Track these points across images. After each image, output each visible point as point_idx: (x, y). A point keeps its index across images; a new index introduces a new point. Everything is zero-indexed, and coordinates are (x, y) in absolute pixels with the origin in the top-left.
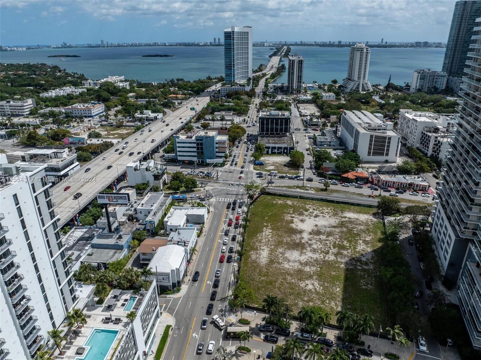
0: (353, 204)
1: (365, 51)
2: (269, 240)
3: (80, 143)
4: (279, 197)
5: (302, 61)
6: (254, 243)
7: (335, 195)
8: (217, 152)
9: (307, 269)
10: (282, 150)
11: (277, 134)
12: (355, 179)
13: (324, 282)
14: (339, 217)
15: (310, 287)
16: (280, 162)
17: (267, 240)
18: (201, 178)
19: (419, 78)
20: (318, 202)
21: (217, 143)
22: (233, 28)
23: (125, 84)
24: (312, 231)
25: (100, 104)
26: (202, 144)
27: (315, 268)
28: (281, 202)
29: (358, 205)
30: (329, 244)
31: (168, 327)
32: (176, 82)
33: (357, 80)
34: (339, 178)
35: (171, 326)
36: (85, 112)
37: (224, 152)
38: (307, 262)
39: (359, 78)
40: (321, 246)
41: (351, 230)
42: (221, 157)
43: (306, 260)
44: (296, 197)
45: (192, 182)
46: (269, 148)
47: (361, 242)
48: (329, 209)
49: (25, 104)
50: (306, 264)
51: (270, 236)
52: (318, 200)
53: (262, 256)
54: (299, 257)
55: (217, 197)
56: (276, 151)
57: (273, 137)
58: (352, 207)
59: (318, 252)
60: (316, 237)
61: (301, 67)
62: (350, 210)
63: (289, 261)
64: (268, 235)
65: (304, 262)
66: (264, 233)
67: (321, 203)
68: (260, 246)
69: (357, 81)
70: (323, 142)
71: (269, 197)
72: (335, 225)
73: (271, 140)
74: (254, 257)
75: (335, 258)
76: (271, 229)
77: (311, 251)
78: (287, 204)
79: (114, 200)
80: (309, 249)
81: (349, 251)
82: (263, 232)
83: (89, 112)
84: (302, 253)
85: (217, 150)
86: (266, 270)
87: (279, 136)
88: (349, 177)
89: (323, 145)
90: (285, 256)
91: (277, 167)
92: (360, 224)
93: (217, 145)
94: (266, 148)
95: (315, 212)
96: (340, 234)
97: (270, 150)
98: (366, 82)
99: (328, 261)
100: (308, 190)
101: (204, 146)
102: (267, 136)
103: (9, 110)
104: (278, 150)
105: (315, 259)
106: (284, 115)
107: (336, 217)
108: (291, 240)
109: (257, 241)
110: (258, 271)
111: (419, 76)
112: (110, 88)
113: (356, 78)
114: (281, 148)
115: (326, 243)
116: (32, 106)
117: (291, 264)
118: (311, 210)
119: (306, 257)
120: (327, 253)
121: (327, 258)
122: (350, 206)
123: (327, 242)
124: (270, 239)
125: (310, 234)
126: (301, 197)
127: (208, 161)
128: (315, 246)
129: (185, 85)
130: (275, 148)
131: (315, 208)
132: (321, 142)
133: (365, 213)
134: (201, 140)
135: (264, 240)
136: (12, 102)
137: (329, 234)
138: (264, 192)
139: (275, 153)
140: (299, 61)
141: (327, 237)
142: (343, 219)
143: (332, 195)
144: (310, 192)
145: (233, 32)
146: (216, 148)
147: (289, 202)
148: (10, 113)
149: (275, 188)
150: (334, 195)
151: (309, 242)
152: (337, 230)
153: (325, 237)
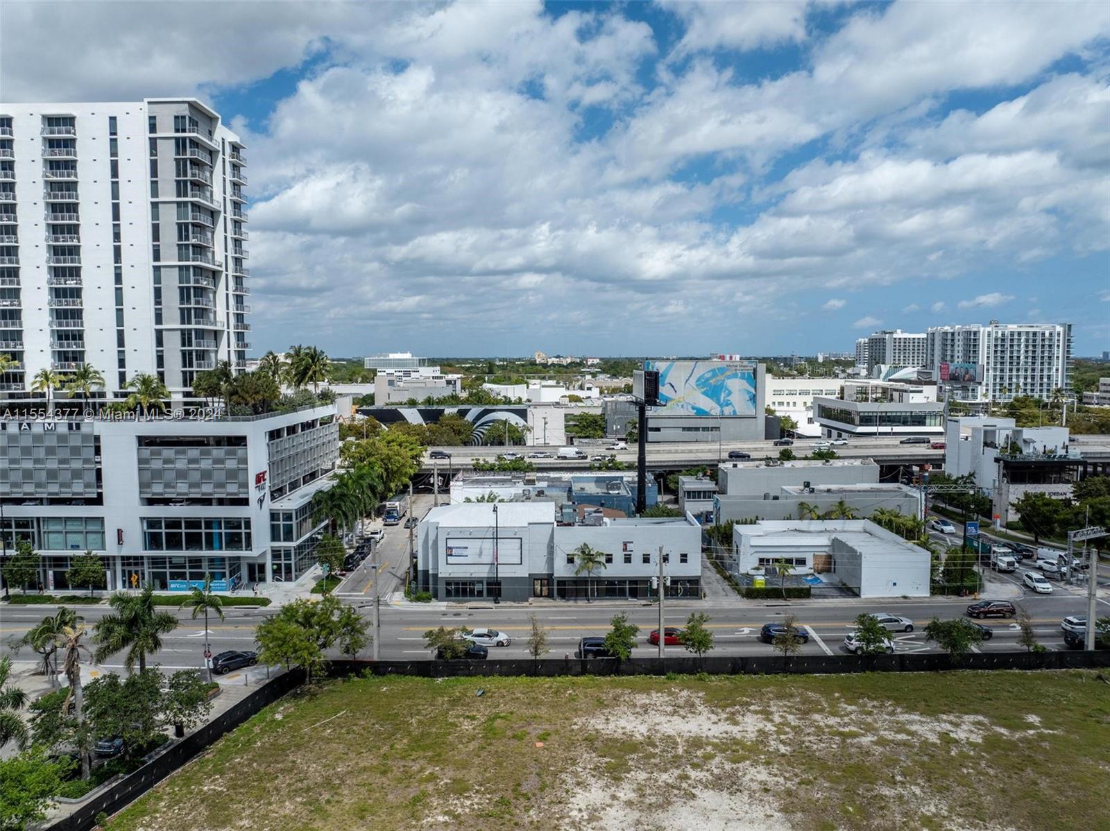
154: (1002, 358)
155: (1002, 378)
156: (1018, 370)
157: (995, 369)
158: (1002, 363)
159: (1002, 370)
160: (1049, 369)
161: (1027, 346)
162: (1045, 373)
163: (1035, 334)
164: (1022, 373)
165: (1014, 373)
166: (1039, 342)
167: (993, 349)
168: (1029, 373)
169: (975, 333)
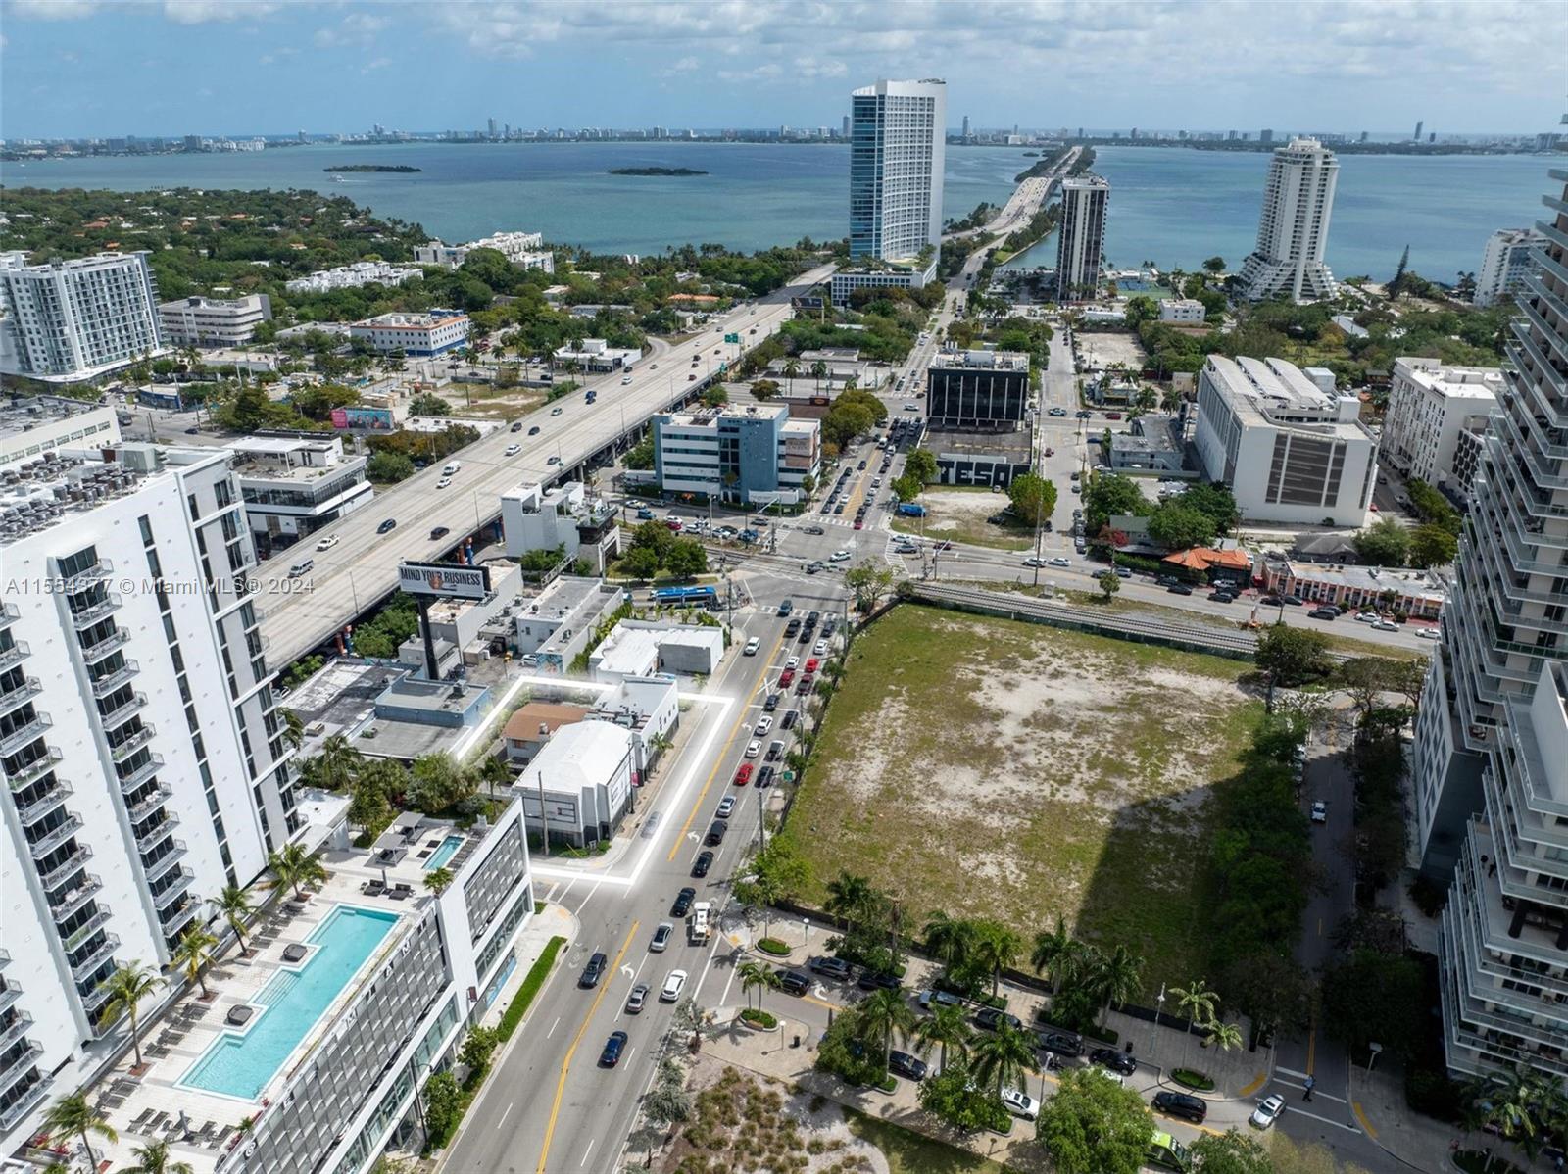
0: (1181, 647)
1: (1319, 163)
2: (894, 733)
3: (377, 425)
4: (952, 613)
5: (1102, 193)
6: (848, 737)
7: (1134, 615)
8: (782, 470)
9: (993, 821)
10: (992, 474)
11: (982, 423)
12: (1207, 570)
13: (1036, 860)
14: (1130, 680)
15: (990, 871)
16: (979, 510)
17: (888, 732)
18: (725, 546)
19: (1507, 257)
20: (1074, 633)
21: (782, 443)
22: (882, 84)
23: (539, 259)
24: (1034, 715)
25: (455, 315)
26: (735, 443)
27: (1017, 821)
28: (956, 627)
29: (1200, 650)
30: (1075, 758)
31: (556, 942)
32: (699, 254)
33: (1286, 260)
34: (1156, 565)
35: (565, 940)
36: (410, 339)
37: (804, 472)
38: (995, 801)
39: (1295, 254)
40: (1051, 761)
41: (1158, 722)
42: (792, 486)
43: (994, 796)
44: (1006, 616)
45: (691, 553)
46: (948, 464)
47: (1180, 757)
48: (1102, 656)
49: (240, 311)
50: (993, 807)
51: (899, 722)
52: (1072, 626)
53: (862, 776)
54: (976, 786)
55: (763, 601)
56: (972, 475)
57: (969, 432)
58: (1179, 655)
59: (1036, 776)
60: (1043, 734)
61: (1100, 213)
62: (1168, 664)
63: (942, 795)
64: (895, 719)
65: (986, 800)
66: (882, 713)
67: (1082, 638)
68: (864, 748)
69: (1288, 265)
70: (1130, 453)
71: (921, 612)
72: (1111, 703)
73: (961, 441)
74: (837, 776)
75: (1086, 798)
76: (906, 703)
77: (1015, 773)
78: (972, 635)
79: (446, 585)
80: (1010, 766)
81: (1136, 781)
82: (881, 708)
83: (423, 339)
84: (986, 775)
85: (783, 463)
86: (866, 815)
87: (989, 429)
88: (1186, 564)
89: (1129, 464)
90: (935, 779)
91: (966, 523)
92: (1191, 707)
93: (783, 449)
94: (940, 464)
95: (1056, 663)
96: (1117, 731)
97: (952, 472)
98: (1319, 268)
99: (1063, 805)
100: (1049, 597)
101: (742, 450)
102: (952, 426)
103: (194, 326)
104: (977, 474)
105: (1022, 795)
106: (1009, 364)
107: (1117, 681)
108: (963, 737)
109: (857, 733)
110: (842, 814)
111: (1509, 251)
112: (494, 270)
113: (1283, 254)
114: (987, 467)
115: (1069, 754)
116: (260, 315)
117: (945, 803)
118: (1044, 657)
119: (998, 787)
120: (1066, 781)
121: (1059, 796)
122: (1172, 651)
123: (1072, 751)
124: (899, 730)
125: (1026, 723)
126: (1021, 617)
127: (754, 496)
128: (1031, 760)
129: (724, 266)
130: (967, 466)
131: (1058, 651)
132: (1124, 454)
133: (1217, 675)
134: (735, 430)
135: (879, 733)
136: (203, 305)
137: (1084, 729)
138: (907, 596)
139: (967, 482)
140: (1093, 194)
141: (1076, 736)
142: (1141, 689)
143: (1123, 616)
144: (1054, 602)
145: (882, 97)
146: (780, 456)
147: (980, 630)
148: (196, 335)
149: (945, 586)
150: (1128, 617)
151: (1017, 746)
152: (1113, 719)
153: (1070, 735)
154: (89, 309)
155: (95, 337)
156: (109, 322)
157: (85, 326)
158: (91, 317)
159: (93, 326)
160: (140, 314)
161: (110, 289)
162: (138, 321)
163: (114, 271)
164: (114, 326)
165: (107, 327)
166: (121, 282)
167: (75, 300)
168: (121, 324)
169: (48, 281)
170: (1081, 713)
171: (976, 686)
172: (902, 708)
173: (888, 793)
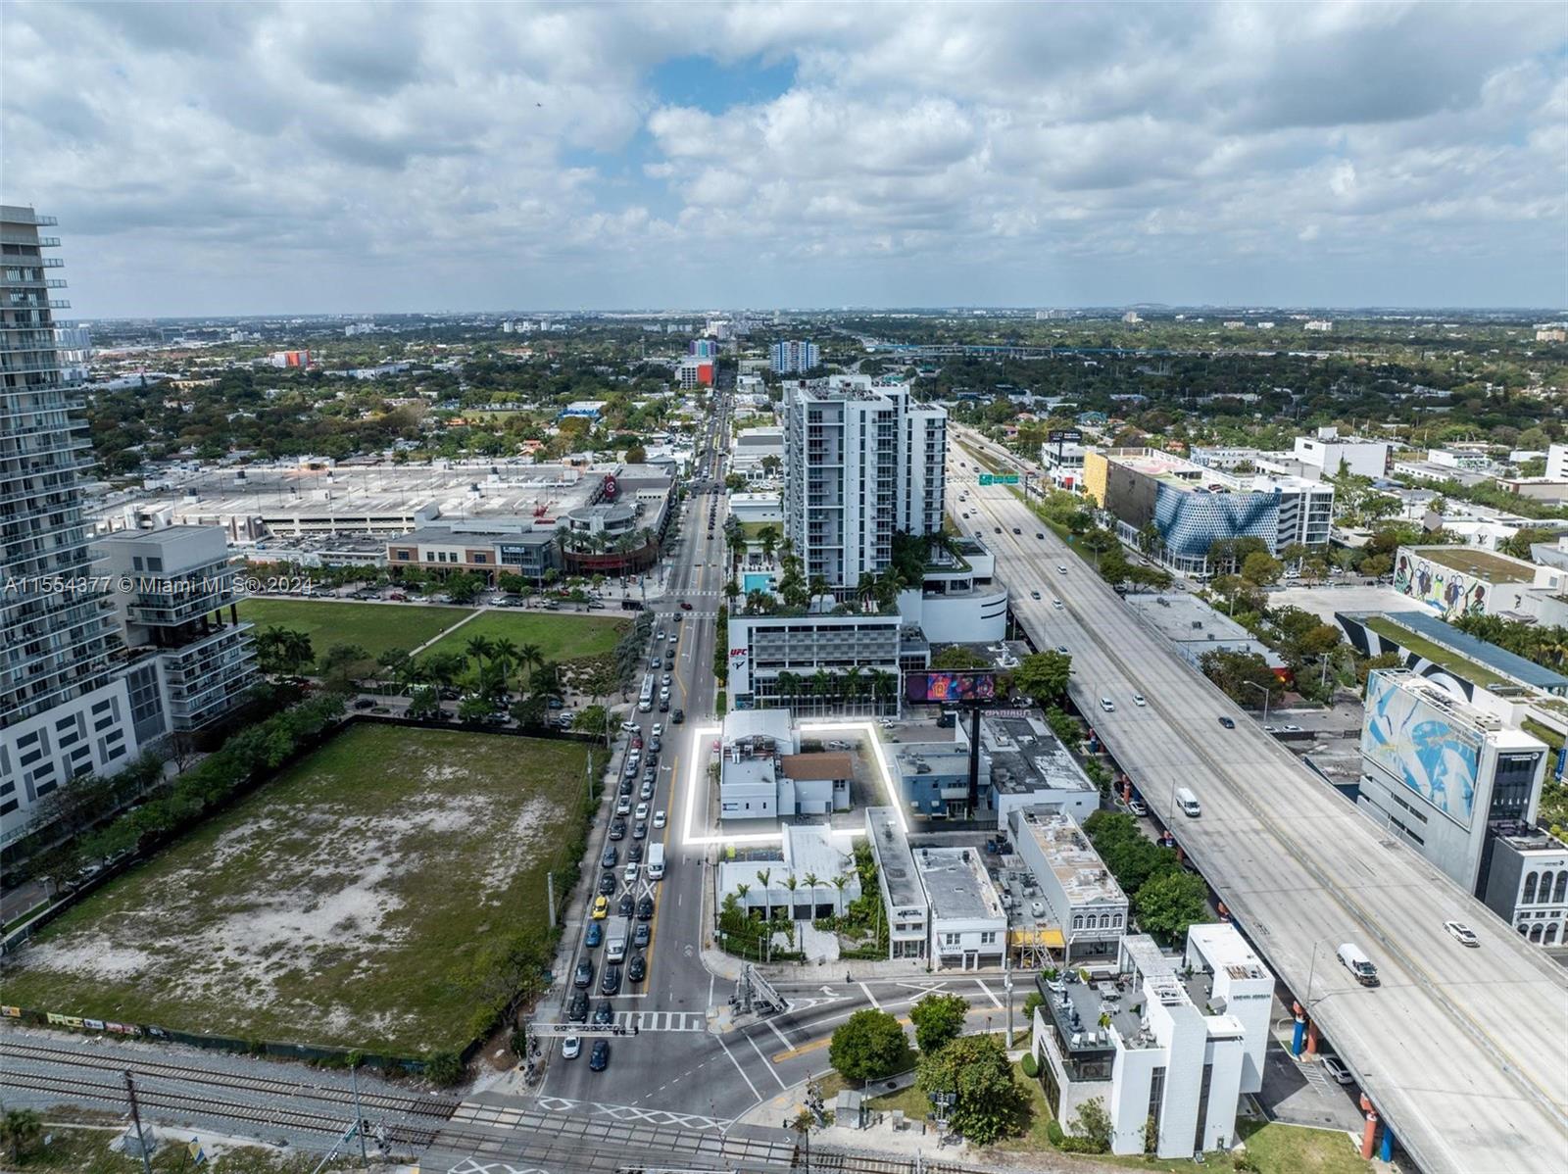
2: (503, 852)
6: (550, 843)
9: (432, 797)
13: (411, 778)
15: (447, 772)
17: (509, 854)
24: (341, 888)
27: (412, 799)
28: (377, 1023)
30: (326, 852)
38: (424, 810)
40: (351, 846)
43: (423, 813)
50: (427, 808)
51: (495, 864)
53: (537, 814)
54: (436, 818)
55: (702, 1041)
59: (375, 832)
60: (344, 870)
63: (468, 809)
64: (500, 866)
65: (432, 808)
66: (513, 870)
68: (534, 836)
72: (236, 913)
74: (560, 812)
75: (340, 822)
76: (484, 887)
77: (395, 831)
78: (358, 1007)
80: (395, 838)
82: (513, 876)
84: (423, 828)
90: (472, 819)
95: (260, 969)
99: (366, 815)
105: (398, 816)
108: (432, 859)
109: (541, 848)
110: (555, 788)
115: (329, 854)
117: (468, 803)
118: (269, 978)
119: (418, 819)
121: (364, 819)
123: (324, 857)
124: (497, 857)
125: (354, 880)
128: (373, 844)
131: (240, 993)
135: (518, 851)
137: (295, 878)
151: (378, 855)
152: (251, 897)
153: (315, 873)
170: (284, 898)
171: (391, 919)
172: (489, 879)
173: (516, 806)
